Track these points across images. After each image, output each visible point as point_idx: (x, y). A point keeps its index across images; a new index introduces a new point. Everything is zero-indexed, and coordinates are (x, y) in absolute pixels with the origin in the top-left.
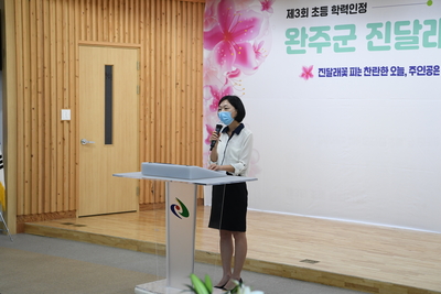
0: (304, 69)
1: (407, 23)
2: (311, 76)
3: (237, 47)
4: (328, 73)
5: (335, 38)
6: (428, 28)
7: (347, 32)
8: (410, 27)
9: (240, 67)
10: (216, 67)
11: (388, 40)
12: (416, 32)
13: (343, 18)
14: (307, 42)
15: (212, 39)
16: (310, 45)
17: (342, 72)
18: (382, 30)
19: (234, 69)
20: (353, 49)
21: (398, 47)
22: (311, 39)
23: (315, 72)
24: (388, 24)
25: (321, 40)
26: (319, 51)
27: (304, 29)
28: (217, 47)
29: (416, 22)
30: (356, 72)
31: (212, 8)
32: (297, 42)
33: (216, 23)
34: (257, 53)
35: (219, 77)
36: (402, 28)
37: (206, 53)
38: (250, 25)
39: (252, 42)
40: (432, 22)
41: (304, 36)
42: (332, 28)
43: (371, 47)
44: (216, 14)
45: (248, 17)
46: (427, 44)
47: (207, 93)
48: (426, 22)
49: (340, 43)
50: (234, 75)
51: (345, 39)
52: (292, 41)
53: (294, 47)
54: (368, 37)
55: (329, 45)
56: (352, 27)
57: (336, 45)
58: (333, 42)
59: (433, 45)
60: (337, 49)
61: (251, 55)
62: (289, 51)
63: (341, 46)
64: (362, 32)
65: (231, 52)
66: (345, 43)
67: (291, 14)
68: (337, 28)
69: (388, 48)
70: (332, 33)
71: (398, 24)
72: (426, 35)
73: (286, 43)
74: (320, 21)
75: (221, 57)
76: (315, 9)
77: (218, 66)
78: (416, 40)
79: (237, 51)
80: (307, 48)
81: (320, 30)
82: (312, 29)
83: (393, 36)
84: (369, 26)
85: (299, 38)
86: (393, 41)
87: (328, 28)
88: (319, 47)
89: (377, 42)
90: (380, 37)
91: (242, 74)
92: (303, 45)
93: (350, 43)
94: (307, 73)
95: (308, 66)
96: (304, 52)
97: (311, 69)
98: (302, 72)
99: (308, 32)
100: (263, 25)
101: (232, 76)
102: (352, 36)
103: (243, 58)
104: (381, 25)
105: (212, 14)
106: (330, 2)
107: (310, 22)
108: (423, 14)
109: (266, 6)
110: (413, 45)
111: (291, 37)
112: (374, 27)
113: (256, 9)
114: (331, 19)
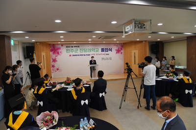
4: (74, 55)
11: (83, 51)
12: (87, 50)
13: (76, 48)
15: (52, 50)
17: (76, 55)
19: (56, 55)
20: (78, 52)
23: (72, 55)
26: (72, 52)
28: (53, 52)
30: (78, 55)
31: (51, 46)
33: (52, 48)
35: (53, 57)
37: (51, 53)
38: (59, 48)
39: (60, 51)
40: (89, 49)
41: (69, 50)
43: (80, 52)
47: (51, 59)
49: (76, 51)
55: (74, 51)
59: (89, 52)
61: (60, 53)
62: (67, 52)
64: (79, 50)
65: (56, 53)
67: (67, 47)
71: (84, 49)
74: (72, 48)
75: (53, 54)
76: (71, 46)
80: (70, 52)
81: (72, 50)
91: (58, 56)
94: (70, 56)
100: (62, 49)
103: (58, 53)
106: (73, 46)
107: (70, 48)
108: (87, 48)
109: (62, 46)
110: (86, 52)
111: (67, 50)
112: (81, 49)
113: (60, 46)
114: (74, 48)
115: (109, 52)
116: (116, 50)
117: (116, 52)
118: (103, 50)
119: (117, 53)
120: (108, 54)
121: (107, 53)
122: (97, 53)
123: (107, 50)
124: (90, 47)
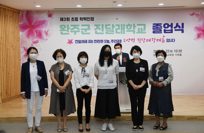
0: (69, 40)
1: (110, 25)
2: (72, 43)
3: (36, 31)
4: (79, 42)
5: (81, 29)
6: (117, 27)
7: (87, 27)
8: (111, 27)
9: (39, 39)
10: (26, 39)
11: (103, 30)
12: (113, 28)
13: (84, 22)
14: (70, 30)
15: (23, 28)
16: (71, 32)
17: (85, 42)
18: (101, 27)
19: (35, 40)
20: (89, 33)
21: (106, 33)
22: (71, 29)
23: (74, 41)
24: (103, 25)
25: (76, 30)
26: (75, 34)
27: (68, 25)
28: (26, 31)
29: (113, 25)
30: (91, 41)
31: (22, 15)
32: (65, 30)
33: (25, 21)
34: (47, 34)
35: (28, 43)
36: (108, 27)
37: (21, 33)
38: (43, 23)
39: (44, 30)
40: (118, 25)
41: (68, 28)
42: (80, 25)
43: (96, 33)
44: (25, 17)
45: (41, 19)
46: (117, 33)
47: (22, 50)
48: (116, 25)
49: (84, 31)
50: (35, 43)
51: (86, 30)
52: (63, 30)
53: (64, 32)
54: (95, 29)
55: (79, 31)
56: (89, 26)
57: (82, 32)
58: (81, 31)
59: (119, 33)
60: (82, 33)
61: (44, 35)
62: (62, 33)
63: (84, 32)
64: (93, 27)
65: (33, 33)
66: (86, 31)
67: (62, 19)
68: (82, 25)
69: (103, 33)
70: (80, 27)
71: (106, 25)
72: (117, 29)
73: (60, 30)
74: (75, 23)
75: (28, 35)
76: (73, 18)
77: (27, 39)
78: (113, 31)
79: (37, 33)
80: (69, 32)
81: (75, 26)
82: (71, 26)
83: (105, 29)
84: (95, 25)
85: (66, 29)
86: (105, 31)
87: (79, 25)
88: (75, 33)
89: (98, 31)
90: (100, 29)
91: (40, 42)
92: (68, 31)
93: (88, 31)
94: (70, 42)
95: (70, 39)
96: (69, 34)
97: (72, 40)
98: (68, 41)
99: (70, 26)
100: (49, 23)
101: (34, 43)
102: (89, 29)
103: (40, 35)
104: (100, 25)
105: (22, 17)
106: (79, 16)
107: (71, 23)
108: (115, 22)
109: (50, 16)
110: (112, 32)
111: (62, 28)
112: (97, 26)
113: (45, 17)
114: (79, 22)
115: (176, 34)
116: (197, 29)
117: (195, 33)
118: (157, 28)
119: (199, 36)
120: (173, 40)
121: (169, 36)
122: (141, 36)
123: (169, 29)
124: (123, 20)
